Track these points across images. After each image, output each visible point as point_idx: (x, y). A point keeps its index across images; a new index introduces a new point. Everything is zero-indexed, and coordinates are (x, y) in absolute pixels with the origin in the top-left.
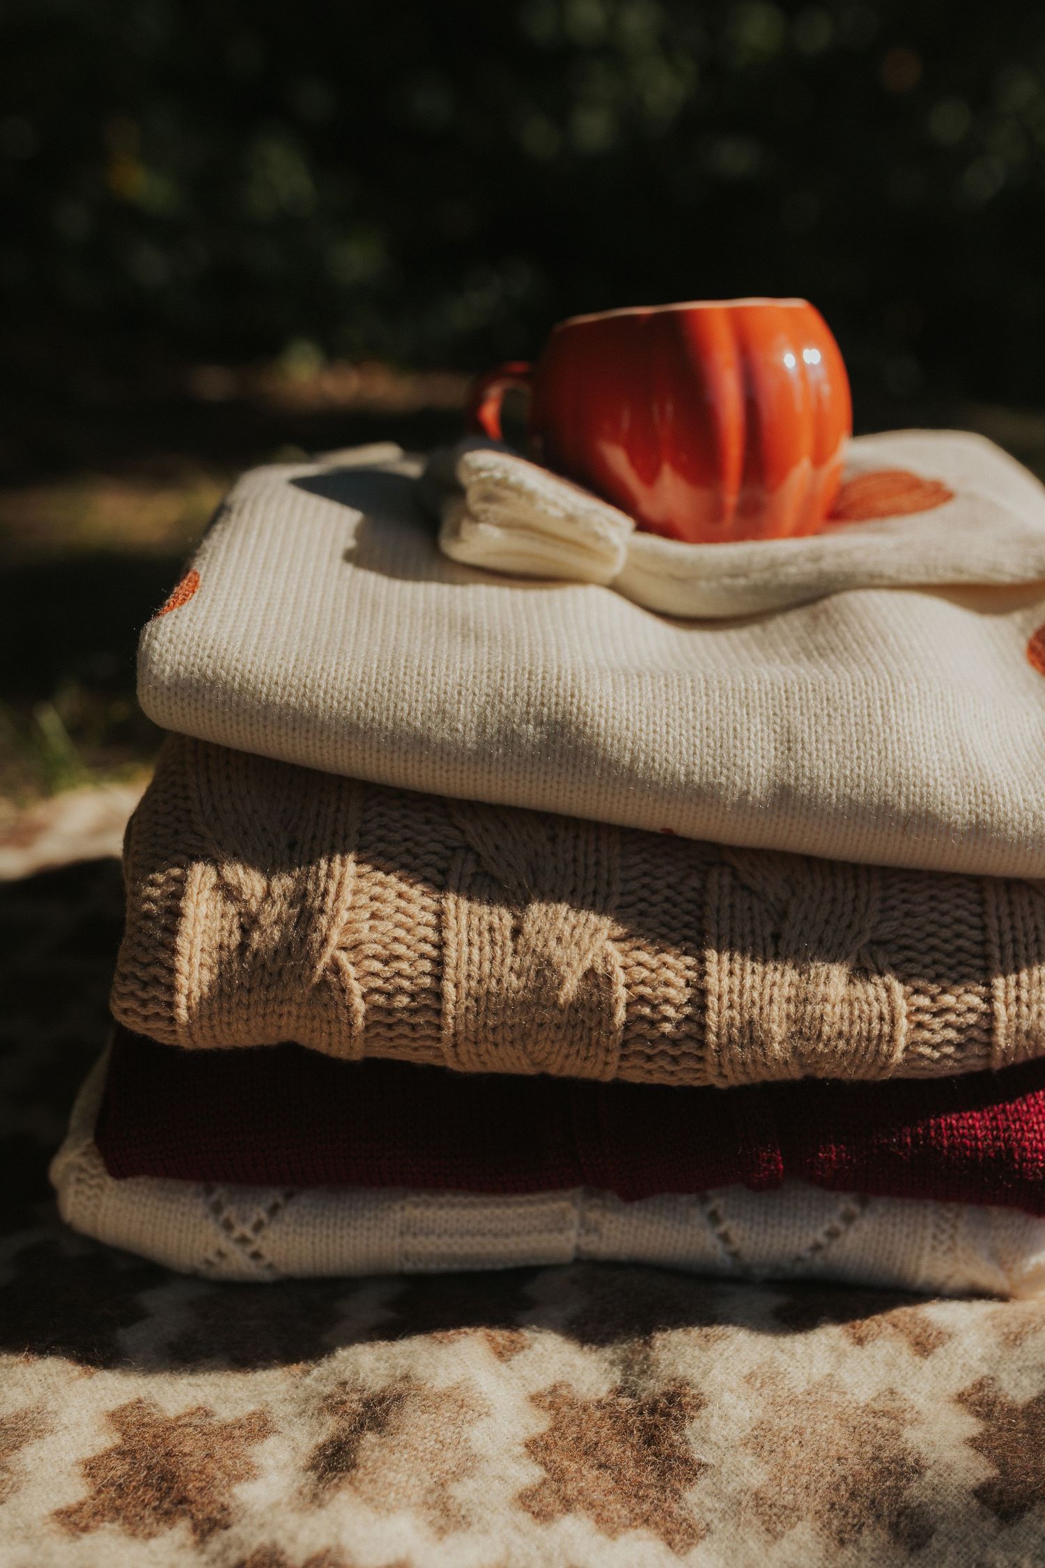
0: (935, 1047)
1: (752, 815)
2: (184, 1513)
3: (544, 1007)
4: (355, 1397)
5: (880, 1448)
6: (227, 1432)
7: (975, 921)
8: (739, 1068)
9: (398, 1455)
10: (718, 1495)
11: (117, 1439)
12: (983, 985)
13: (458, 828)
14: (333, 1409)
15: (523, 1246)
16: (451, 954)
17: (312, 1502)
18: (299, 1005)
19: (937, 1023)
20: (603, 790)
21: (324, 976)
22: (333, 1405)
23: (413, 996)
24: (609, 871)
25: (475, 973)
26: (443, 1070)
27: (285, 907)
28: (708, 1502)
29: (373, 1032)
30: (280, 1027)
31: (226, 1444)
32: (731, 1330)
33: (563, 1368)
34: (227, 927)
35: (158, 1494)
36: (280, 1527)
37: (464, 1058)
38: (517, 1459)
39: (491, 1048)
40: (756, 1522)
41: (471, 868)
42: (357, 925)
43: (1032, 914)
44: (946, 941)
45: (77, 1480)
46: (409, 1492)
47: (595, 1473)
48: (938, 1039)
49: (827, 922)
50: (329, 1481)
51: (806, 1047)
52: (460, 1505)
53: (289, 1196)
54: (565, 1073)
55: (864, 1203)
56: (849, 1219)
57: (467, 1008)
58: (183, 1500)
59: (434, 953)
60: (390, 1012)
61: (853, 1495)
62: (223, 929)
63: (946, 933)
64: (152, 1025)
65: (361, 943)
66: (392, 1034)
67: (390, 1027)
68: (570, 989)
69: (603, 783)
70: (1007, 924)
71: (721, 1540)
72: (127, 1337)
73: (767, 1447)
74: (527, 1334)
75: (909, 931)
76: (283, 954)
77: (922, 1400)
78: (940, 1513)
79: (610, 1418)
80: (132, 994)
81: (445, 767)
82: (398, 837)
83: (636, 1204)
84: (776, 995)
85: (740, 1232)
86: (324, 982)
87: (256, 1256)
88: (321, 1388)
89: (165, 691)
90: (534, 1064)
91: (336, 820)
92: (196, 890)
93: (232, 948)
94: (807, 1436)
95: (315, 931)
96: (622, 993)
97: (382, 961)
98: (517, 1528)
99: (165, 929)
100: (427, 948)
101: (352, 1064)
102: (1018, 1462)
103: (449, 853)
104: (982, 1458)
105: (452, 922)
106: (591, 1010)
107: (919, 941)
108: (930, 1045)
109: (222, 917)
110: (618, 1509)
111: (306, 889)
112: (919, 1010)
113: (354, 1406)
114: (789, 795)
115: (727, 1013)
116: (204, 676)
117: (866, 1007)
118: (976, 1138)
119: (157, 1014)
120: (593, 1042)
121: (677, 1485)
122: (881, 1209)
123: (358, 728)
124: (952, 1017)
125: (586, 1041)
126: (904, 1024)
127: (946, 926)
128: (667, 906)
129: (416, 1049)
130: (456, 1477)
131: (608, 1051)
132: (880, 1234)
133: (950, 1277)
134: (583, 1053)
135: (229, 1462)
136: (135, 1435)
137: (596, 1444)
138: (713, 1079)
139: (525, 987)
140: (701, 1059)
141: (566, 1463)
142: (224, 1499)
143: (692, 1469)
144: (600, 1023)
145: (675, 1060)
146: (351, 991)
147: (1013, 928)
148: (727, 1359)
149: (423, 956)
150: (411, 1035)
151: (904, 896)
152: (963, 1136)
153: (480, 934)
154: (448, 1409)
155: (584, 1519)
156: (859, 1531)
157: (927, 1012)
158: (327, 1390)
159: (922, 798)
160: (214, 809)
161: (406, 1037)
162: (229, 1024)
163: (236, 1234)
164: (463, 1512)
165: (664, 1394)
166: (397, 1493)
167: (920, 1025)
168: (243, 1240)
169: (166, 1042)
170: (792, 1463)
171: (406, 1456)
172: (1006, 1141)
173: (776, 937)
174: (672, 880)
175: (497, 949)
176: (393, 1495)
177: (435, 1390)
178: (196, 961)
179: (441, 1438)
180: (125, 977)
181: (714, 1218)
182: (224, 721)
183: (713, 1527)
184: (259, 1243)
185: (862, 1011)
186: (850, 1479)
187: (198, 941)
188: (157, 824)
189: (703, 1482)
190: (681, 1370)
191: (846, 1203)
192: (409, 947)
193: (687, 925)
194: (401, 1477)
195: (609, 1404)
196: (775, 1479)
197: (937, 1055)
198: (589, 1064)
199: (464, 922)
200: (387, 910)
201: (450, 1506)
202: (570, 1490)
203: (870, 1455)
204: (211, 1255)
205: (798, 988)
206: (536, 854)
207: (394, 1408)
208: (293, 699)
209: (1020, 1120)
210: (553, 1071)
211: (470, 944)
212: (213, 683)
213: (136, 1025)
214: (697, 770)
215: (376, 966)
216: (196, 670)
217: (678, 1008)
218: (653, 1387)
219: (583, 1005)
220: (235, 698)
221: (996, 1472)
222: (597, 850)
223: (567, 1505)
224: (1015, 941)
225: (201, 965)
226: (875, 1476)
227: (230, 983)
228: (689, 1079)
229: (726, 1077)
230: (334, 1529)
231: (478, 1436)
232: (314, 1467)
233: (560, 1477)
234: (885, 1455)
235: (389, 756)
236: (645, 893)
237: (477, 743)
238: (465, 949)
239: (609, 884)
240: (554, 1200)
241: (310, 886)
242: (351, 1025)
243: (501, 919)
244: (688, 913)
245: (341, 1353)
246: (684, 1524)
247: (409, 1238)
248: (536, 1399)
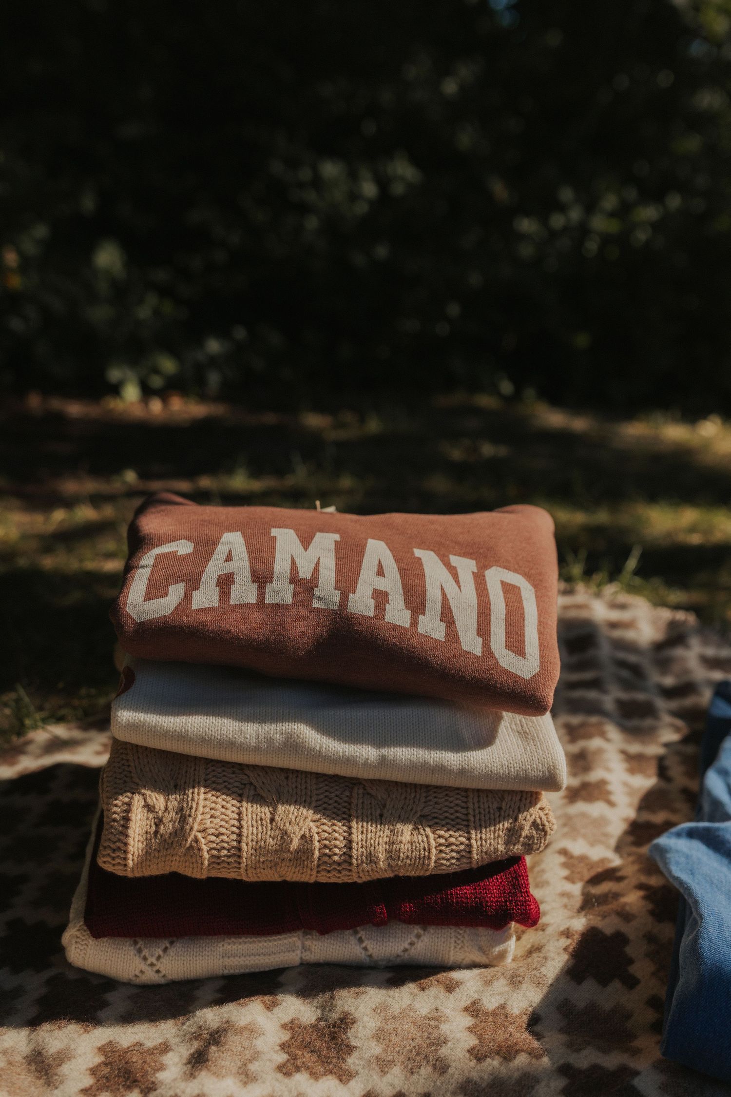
0: (448, 860)
1: (370, 768)
2: (136, 1086)
3: (284, 852)
4: (206, 1032)
5: (430, 1033)
6: (151, 1052)
7: (463, 805)
8: (366, 874)
9: (225, 1054)
10: (361, 1058)
11: (103, 1059)
12: (467, 833)
13: (246, 775)
14: (196, 1038)
15: (277, 959)
16: (245, 831)
17: (191, 1077)
18: (180, 856)
19: (448, 850)
20: (308, 760)
21: (191, 844)
22: (196, 1037)
23: (229, 850)
24: (311, 791)
25: (255, 839)
26: (241, 880)
27: (174, 814)
28: (357, 1062)
29: (212, 866)
30: (171, 866)
31: (151, 1057)
32: (368, 989)
33: (296, 1012)
34: (149, 823)
35: (124, 1079)
36: (178, 1088)
37: (250, 875)
38: (276, 1052)
39: (263, 870)
40: (377, 1068)
41: (252, 793)
42: (205, 821)
43: (488, 801)
44: (452, 814)
45: (88, 1076)
46: (231, 1069)
47: (310, 1054)
48: (448, 857)
49: (402, 808)
50: (197, 1067)
51: (394, 863)
52: (253, 1072)
53: (172, 943)
54: (294, 880)
55: (425, 930)
56: (418, 936)
57: (252, 854)
58: (135, 1081)
59: (238, 831)
60: (219, 857)
61: (418, 1054)
62: (147, 825)
63: (452, 811)
64: (117, 867)
65: (207, 829)
66: (219, 867)
67: (219, 864)
68: (295, 844)
69: (308, 757)
70: (476, 805)
71: (362, 1077)
72: (101, 1014)
73: (382, 1038)
74: (280, 997)
75: (436, 811)
76: (173, 835)
77: (449, 1012)
78: (453, 1059)
79: (316, 1031)
80: (109, 855)
81: (242, 753)
82: (221, 780)
83: (326, 936)
84: (381, 841)
85: (372, 946)
86: (191, 846)
87: (158, 971)
88: (190, 1029)
89: (123, 728)
90: (280, 877)
91: (194, 774)
92: (135, 809)
93: (152, 833)
94: (399, 1030)
95: (187, 824)
96: (317, 844)
97: (215, 836)
98: (277, 1080)
99: (123, 826)
100: (235, 829)
101: (201, 880)
102: (487, 1036)
103: (243, 786)
104: (472, 1036)
105: (245, 817)
106: (304, 853)
107: (441, 814)
108: (445, 860)
109: (147, 819)
110: (320, 1069)
111: (183, 806)
112: (440, 845)
113: (205, 1036)
114: (385, 759)
115: (360, 850)
116: (140, 721)
117: (418, 845)
118: (467, 898)
119: (119, 863)
120: (305, 866)
121: (344, 1056)
122: (432, 931)
123: (205, 739)
124: (454, 847)
125: (302, 866)
126: (434, 851)
127: (451, 808)
128: (336, 805)
129: (229, 873)
130: (250, 1061)
131: (311, 869)
132: (432, 942)
133: (463, 959)
134: (301, 871)
135: (153, 1064)
136: (111, 1056)
137: (310, 1042)
138: (355, 879)
139: (276, 844)
140: (350, 871)
141: (297, 1052)
142: (153, 1079)
143: (350, 1049)
144: (308, 858)
145: (339, 872)
146: (203, 850)
147: (479, 807)
148: (366, 1002)
149: (233, 833)
150: (228, 867)
151: (435, 795)
152: (462, 897)
153: (257, 822)
154: (246, 1034)
155: (305, 1074)
156: (419, 1068)
157: (444, 845)
158: (193, 1030)
159: (439, 759)
160: (141, 770)
161: (225, 868)
162: (150, 866)
163: (149, 962)
164: (254, 1075)
165: (339, 1019)
166: (226, 1070)
167: (441, 851)
168: (152, 965)
169: (121, 875)
170: (392, 1043)
171: (229, 1054)
172: (479, 899)
173: (381, 816)
174: (338, 793)
175: (264, 828)
176: (224, 1070)
177: (240, 1026)
178: (136, 840)
179: (243, 1046)
180: (105, 848)
181: (361, 940)
182: (148, 739)
183: (359, 1072)
184: (159, 966)
185: (416, 847)
186: (417, 1047)
187: (137, 830)
188: (116, 778)
189: (355, 1054)
190: (346, 1008)
191: (417, 930)
192: (227, 829)
193: (344, 813)
194: (228, 1063)
195: (315, 1025)
196: (385, 1051)
197: (448, 863)
198: (303, 876)
199: (250, 817)
200: (218, 814)
201: (248, 1073)
202: (299, 1062)
203: (426, 1037)
204: (137, 973)
205: (390, 838)
206: (280, 785)
207: (223, 1035)
208: (178, 728)
209: (485, 889)
210: (288, 879)
211: (252, 826)
212: (143, 724)
213: (108, 868)
214: (347, 750)
215: (213, 838)
216: (136, 718)
217: (340, 849)
218: (335, 1016)
219: (300, 850)
220: (153, 729)
221: (477, 1042)
222: (306, 782)
223: (298, 1069)
224: (480, 813)
225: (138, 841)
226: (427, 1046)
227: (150, 848)
228: (346, 880)
229: (361, 878)
230: (200, 1087)
231: (260, 1044)
232: (189, 1063)
233: (294, 1057)
234: (432, 1036)
235: (218, 750)
236: (326, 800)
237: (255, 743)
238: (251, 828)
239: (311, 797)
240: (290, 937)
241: (185, 805)
242: (202, 864)
243: (265, 815)
244: (345, 807)
245: (198, 1013)
246: (347, 1072)
247: (226, 959)
248: (284, 1026)
